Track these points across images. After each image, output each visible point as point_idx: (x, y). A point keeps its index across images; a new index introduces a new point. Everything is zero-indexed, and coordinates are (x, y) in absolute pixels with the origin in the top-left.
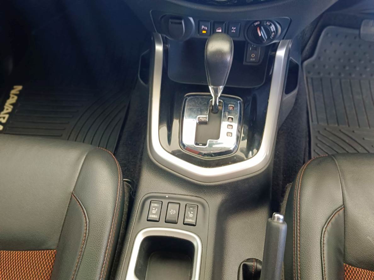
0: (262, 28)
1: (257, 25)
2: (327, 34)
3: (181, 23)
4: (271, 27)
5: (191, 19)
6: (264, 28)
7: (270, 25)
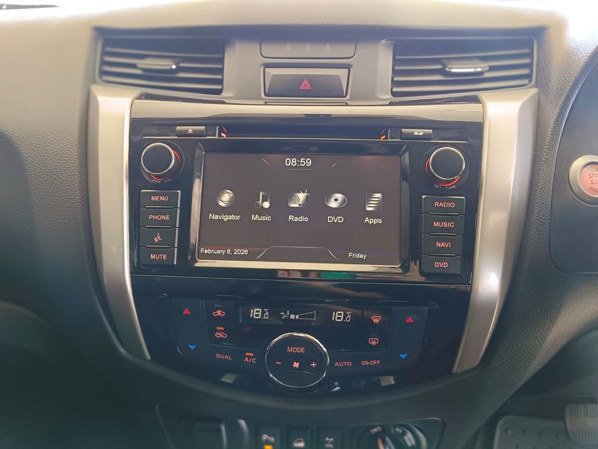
0: (387, 439)
1: (377, 435)
2: (506, 430)
3: (219, 431)
4: (406, 438)
5: (242, 423)
6: (391, 439)
7: (404, 433)
